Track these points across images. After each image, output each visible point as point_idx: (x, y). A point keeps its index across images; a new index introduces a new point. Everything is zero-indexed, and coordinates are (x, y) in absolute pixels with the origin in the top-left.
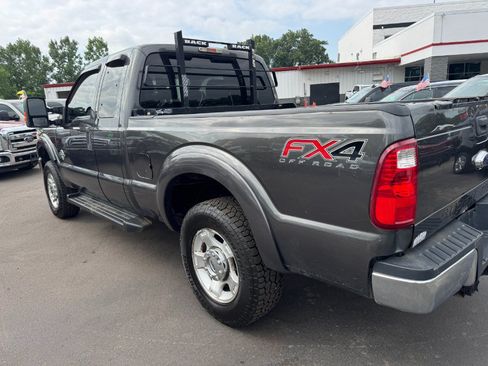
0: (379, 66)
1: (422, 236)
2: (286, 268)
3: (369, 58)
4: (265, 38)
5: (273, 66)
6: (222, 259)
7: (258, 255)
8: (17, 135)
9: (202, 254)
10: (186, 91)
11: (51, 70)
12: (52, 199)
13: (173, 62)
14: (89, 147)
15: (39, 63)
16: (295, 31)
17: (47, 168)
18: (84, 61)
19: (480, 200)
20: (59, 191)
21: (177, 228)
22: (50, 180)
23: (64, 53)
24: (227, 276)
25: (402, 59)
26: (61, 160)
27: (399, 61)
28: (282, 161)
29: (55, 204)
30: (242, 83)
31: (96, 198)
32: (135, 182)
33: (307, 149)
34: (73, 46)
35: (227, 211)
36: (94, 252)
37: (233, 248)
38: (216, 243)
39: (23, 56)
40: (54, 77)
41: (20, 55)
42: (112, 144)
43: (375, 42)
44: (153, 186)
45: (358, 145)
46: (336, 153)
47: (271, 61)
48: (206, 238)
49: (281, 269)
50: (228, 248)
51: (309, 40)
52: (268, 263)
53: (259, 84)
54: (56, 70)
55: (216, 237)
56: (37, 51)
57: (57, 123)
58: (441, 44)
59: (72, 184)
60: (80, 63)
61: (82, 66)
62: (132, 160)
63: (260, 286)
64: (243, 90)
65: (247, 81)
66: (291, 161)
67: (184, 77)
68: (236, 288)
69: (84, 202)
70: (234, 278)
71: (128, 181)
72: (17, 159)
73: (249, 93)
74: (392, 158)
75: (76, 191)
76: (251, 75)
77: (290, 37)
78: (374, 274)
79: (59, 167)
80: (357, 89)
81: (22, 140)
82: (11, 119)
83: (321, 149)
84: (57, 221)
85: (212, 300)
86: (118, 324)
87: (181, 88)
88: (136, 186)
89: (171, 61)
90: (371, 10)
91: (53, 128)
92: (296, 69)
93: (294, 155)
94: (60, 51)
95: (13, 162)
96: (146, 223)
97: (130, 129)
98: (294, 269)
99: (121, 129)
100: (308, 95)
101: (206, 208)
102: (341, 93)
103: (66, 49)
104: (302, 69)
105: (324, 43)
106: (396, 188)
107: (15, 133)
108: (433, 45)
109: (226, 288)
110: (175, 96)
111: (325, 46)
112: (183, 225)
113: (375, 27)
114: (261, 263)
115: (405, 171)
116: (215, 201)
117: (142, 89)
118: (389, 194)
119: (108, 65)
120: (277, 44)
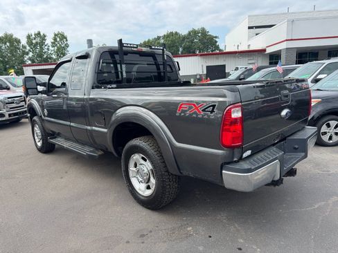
0: (252, 53)
1: (249, 153)
2: (181, 173)
3: (246, 49)
4: (176, 33)
5: (182, 53)
6: (146, 171)
7: (166, 166)
8: (10, 100)
9: (134, 169)
10: (124, 74)
11: (27, 54)
12: (37, 140)
13: (117, 57)
14: (65, 107)
15: (19, 49)
16: (196, 29)
17: (34, 121)
18: (51, 48)
19: (288, 136)
20: (42, 135)
21: (120, 154)
22: (35, 128)
23: (37, 42)
24: (149, 180)
25: (267, 49)
26: (44, 116)
27: (265, 50)
28: (178, 114)
29: (39, 144)
30: (158, 69)
31: (67, 139)
32: (94, 128)
33: (190, 108)
34: (43, 38)
35: (148, 143)
36: (66, 172)
37: (152, 163)
38: (142, 162)
39: (8, 44)
40: (30, 59)
41: (5, 44)
42: (76, 105)
43: (250, 38)
44: (106, 130)
45: (214, 106)
46: (204, 110)
47: (181, 49)
48: (137, 159)
49: (178, 174)
50: (149, 164)
51: (206, 35)
52: (171, 171)
53: (168, 69)
54: (31, 54)
55: (143, 158)
56: (18, 41)
57: (42, 92)
58: (292, 40)
59: (52, 131)
60: (48, 49)
61: (50, 52)
62: (92, 115)
63: (167, 184)
64: (159, 73)
65: (161, 67)
66: (183, 114)
67: (124, 66)
68: (154, 186)
69: (59, 142)
70: (153, 181)
71: (89, 128)
72: (10, 115)
73: (162, 74)
74: (229, 113)
75: (54, 135)
76: (164, 64)
77: (194, 33)
78: (223, 171)
79: (43, 120)
80: (237, 69)
81: (13, 103)
82: (4, 89)
83: (197, 108)
84: (41, 155)
85: (140, 195)
86: (85, 210)
87: (122, 73)
88: (95, 131)
89: (116, 56)
90: (247, 16)
91: (40, 96)
92: (196, 55)
93: (184, 112)
94: (34, 41)
95: (7, 117)
96: (100, 153)
97: (91, 97)
98: (185, 173)
99: (86, 97)
100: (205, 72)
101: (137, 142)
102: (226, 71)
103: (38, 40)
104: (201, 55)
105: (216, 37)
106: (232, 128)
107: (9, 98)
108: (287, 40)
109: (148, 188)
110: (118, 77)
111: (217, 40)
112: (123, 152)
113: (250, 28)
114: (167, 171)
115: (236, 119)
116: (141, 138)
117: (98, 73)
118: (228, 130)
119: (77, 58)
120: (184, 38)
